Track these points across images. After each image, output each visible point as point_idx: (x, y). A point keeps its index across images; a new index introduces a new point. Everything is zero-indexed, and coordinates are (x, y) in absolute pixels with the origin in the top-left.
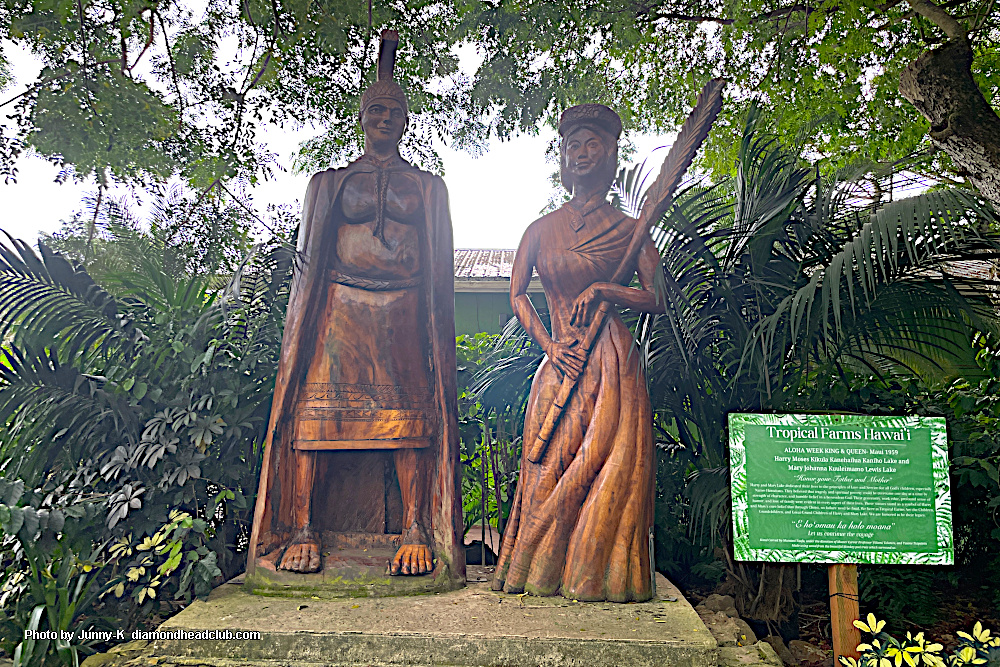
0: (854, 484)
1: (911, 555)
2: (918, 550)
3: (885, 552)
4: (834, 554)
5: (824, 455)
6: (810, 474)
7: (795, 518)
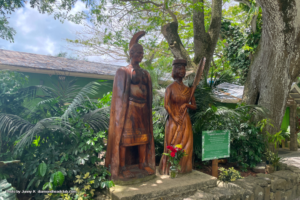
0: (219, 143)
1: (225, 156)
2: (225, 155)
3: (222, 156)
4: (215, 157)
5: (215, 138)
6: (213, 142)
7: (211, 151)
